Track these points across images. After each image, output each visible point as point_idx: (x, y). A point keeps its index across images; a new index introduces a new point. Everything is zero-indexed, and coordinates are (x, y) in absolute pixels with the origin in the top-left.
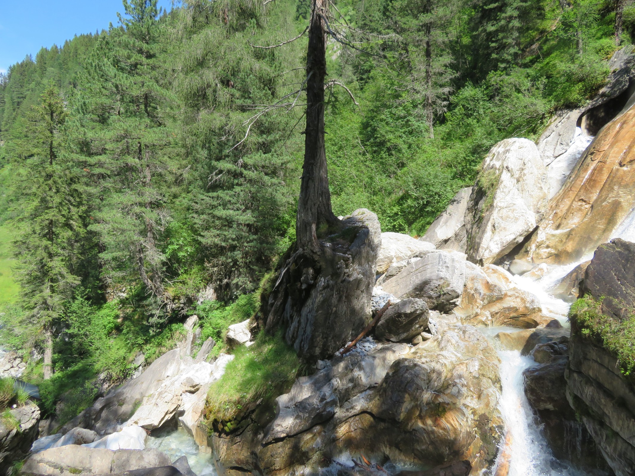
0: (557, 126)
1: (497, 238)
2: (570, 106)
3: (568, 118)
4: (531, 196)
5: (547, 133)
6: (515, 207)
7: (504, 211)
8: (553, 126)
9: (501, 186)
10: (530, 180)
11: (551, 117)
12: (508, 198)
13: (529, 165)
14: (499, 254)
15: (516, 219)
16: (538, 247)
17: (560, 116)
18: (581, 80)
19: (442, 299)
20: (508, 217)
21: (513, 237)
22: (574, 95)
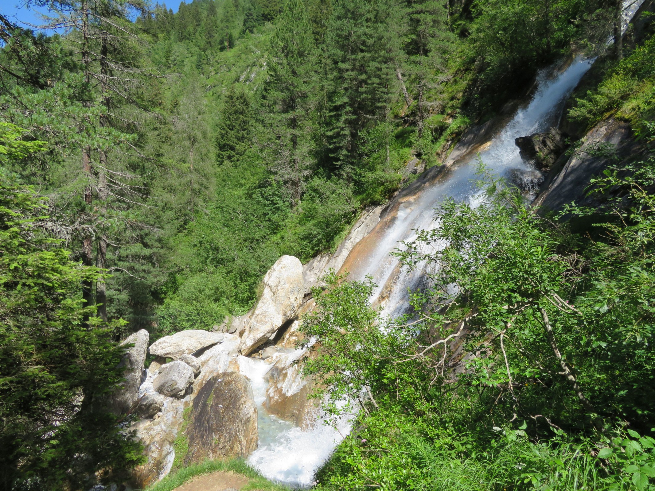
0: (365, 219)
1: (251, 336)
2: (376, 204)
3: (374, 213)
4: (282, 304)
5: (358, 224)
6: (267, 314)
7: (260, 316)
8: (362, 219)
9: (262, 298)
10: (281, 293)
11: (361, 212)
12: (264, 307)
13: (282, 283)
14: (253, 346)
15: (266, 322)
16: (291, 335)
17: (368, 211)
18: (383, 184)
19: (174, 392)
20: (261, 321)
21: (262, 334)
22: (377, 197)
